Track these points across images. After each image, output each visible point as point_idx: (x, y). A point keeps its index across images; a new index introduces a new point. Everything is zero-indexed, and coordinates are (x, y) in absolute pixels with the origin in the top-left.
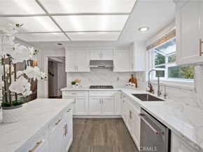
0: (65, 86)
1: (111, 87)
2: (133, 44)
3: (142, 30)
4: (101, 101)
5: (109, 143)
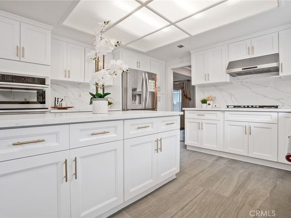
4: (248, 131)
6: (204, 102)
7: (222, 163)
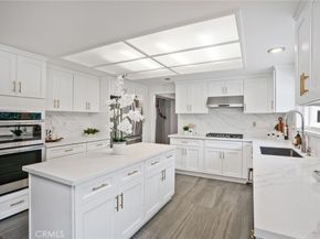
0: (176, 132)
1: (241, 136)
2: (273, 69)
3: (274, 51)
4: (222, 156)
5: (219, 207)
6: (186, 129)
7: (203, 183)
